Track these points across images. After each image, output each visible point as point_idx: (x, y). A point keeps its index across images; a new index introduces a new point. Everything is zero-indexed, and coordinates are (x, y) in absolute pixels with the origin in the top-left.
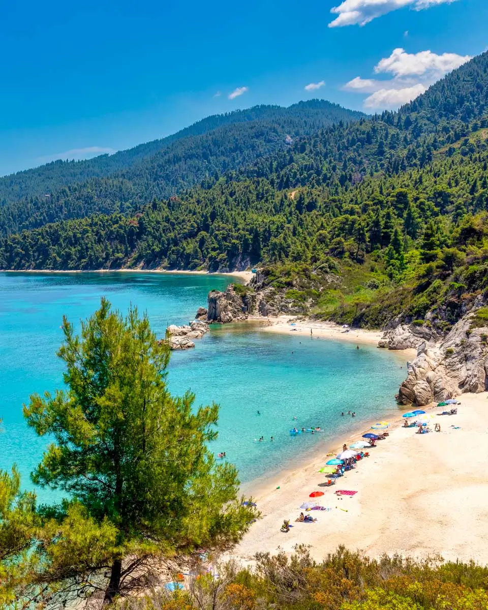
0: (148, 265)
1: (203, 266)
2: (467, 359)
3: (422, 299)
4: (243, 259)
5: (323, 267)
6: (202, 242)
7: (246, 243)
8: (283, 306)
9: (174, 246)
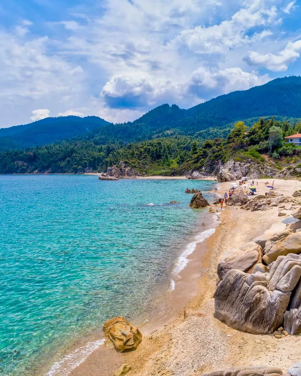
0: (40, 172)
1: (69, 171)
2: (235, 171)
3: (198, 165)
4: (89, 169)
5: (143, 163)
6: (68, 162)
7: (90, 162)
8: (136, 173)
9: (54, 163)
